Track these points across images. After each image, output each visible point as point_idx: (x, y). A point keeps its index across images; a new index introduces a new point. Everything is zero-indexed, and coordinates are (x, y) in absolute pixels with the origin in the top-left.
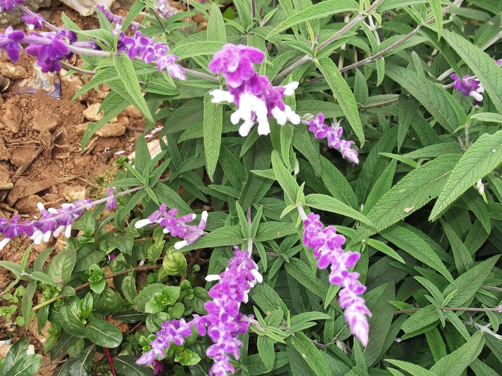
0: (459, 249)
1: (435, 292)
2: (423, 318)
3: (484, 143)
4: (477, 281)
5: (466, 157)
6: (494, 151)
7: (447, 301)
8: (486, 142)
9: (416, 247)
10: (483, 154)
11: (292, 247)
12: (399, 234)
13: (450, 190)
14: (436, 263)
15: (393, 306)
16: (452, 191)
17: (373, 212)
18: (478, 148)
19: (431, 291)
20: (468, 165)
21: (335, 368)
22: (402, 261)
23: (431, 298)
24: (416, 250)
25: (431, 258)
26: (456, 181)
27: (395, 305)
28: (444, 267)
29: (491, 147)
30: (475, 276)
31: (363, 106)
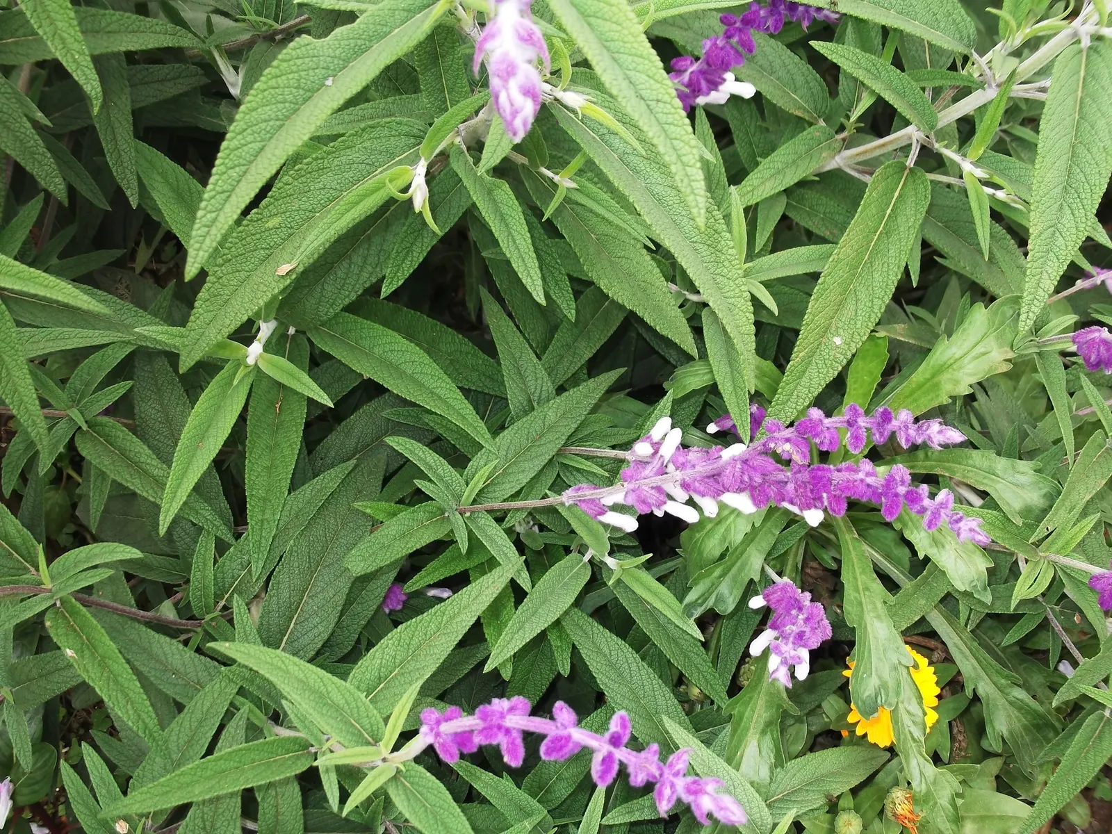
0: (521, 363)
1: (440, 471)
2: (403, 536)
3: (299, 62)
4: (550, 436)
5: (254, 105)
6: (329, 82)
7: (472, 490)
8: (307, 60)
9: (403, 367)
10: (301, 92)
11: (94, 392)
12: (361, 338)
13: (224, 196)
14: (450, 401)
15: (364, 513)
16: (229, 197)
17: (213, 283)
18: (284, 78)
19: (430, 468)
20: (263, 125)
21: (194, 674)
22: (325, 403)
23: (432, 486)
24: (402, 374)
25: (437, 391)
26: (237, 169)
27: (368, 511)
28: (468, 409)
29: (323, 71)
30: (547, 424)
31: (277, 26)
